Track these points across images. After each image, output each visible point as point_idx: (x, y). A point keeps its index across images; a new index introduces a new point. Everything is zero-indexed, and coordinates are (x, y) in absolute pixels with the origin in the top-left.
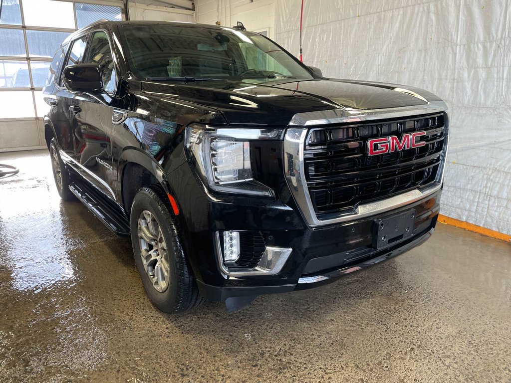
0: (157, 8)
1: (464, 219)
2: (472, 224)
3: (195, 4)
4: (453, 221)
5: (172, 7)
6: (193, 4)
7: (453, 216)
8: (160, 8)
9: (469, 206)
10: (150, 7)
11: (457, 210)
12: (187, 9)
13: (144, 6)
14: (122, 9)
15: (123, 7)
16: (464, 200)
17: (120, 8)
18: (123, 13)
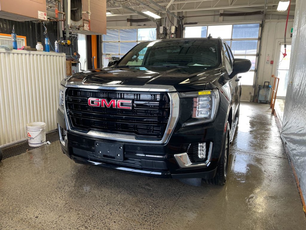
15: (261, 23)
17: (259, 24)
18: (260, 27)
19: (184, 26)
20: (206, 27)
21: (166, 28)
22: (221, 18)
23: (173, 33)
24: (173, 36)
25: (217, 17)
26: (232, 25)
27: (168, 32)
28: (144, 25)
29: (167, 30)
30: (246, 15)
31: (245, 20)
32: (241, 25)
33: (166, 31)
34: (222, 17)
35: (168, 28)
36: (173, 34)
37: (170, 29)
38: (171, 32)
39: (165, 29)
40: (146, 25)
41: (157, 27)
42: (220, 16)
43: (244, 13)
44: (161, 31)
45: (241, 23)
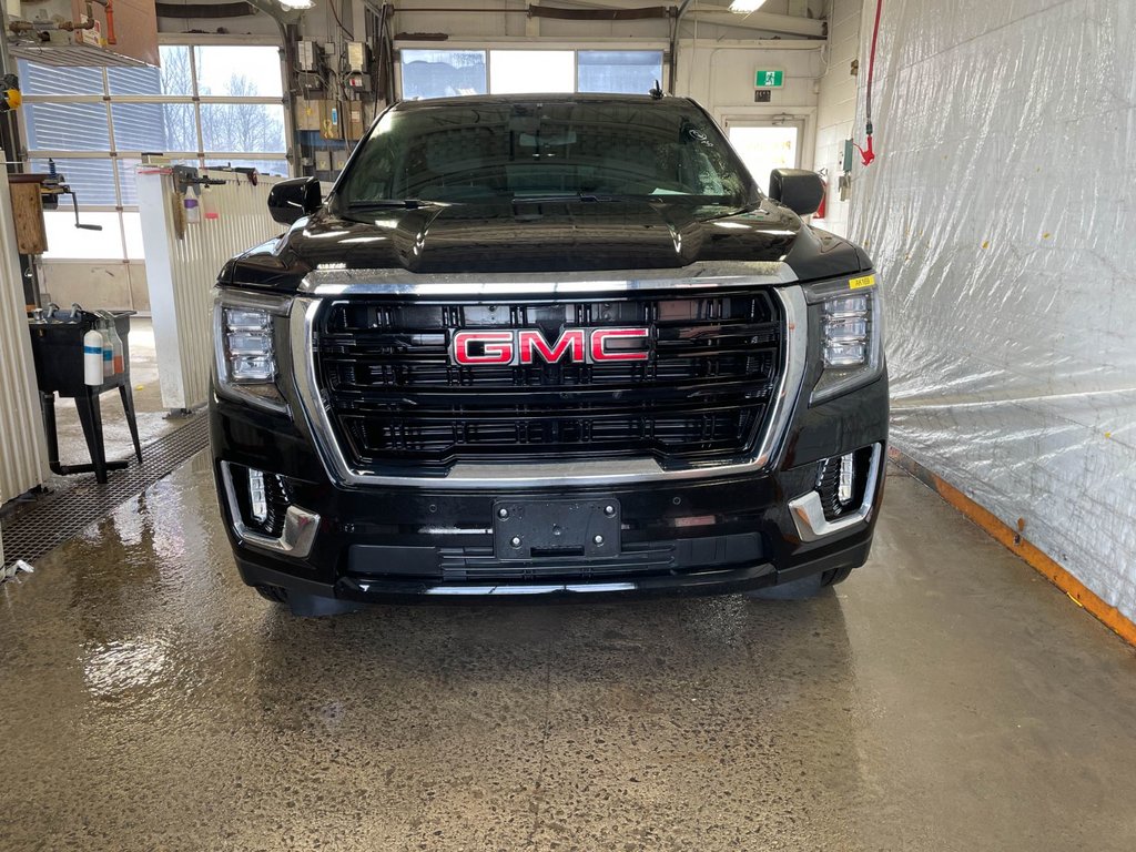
0: (739, 43)
1: (1113, 600)
2: (1126, 617)
3: (830, 25)
4: (1095, 599)
5: (776, 38)
6: (825, 25)
7: (1095, 586)
8: (746, 43)
9: (1124, 565)
10: (724, 44)
11: (1104, 571)
12: (810, 37)
13: (712, 43)
14: (665, 55)
15: (667, 50)
16: (1118, 545)
17: (661, 53)
18: (665, 62)
19: (398, 44)
20: (483, 53)
21: (323, 49)
22: (534, 23)
23: (360, 69)
24: (358, 82)
25: (516, 18)
26: (572, 53)
27: (334, 64)
28: (221, 31)
29: (329, 56)
30: (618, 18)
31: (612, 35)
32: (605, 55)
33: (323, 59)
34: (536, 20)
35: (329, 48)
36: (357, 73)
37: (345, 55)
38: (347, 66)
39: (320, 54)
40: (228, 33)
41: (281, 41)
42: (529, 16)
43: (613, 11)
44: (307, 60)
45: (603, 45)
